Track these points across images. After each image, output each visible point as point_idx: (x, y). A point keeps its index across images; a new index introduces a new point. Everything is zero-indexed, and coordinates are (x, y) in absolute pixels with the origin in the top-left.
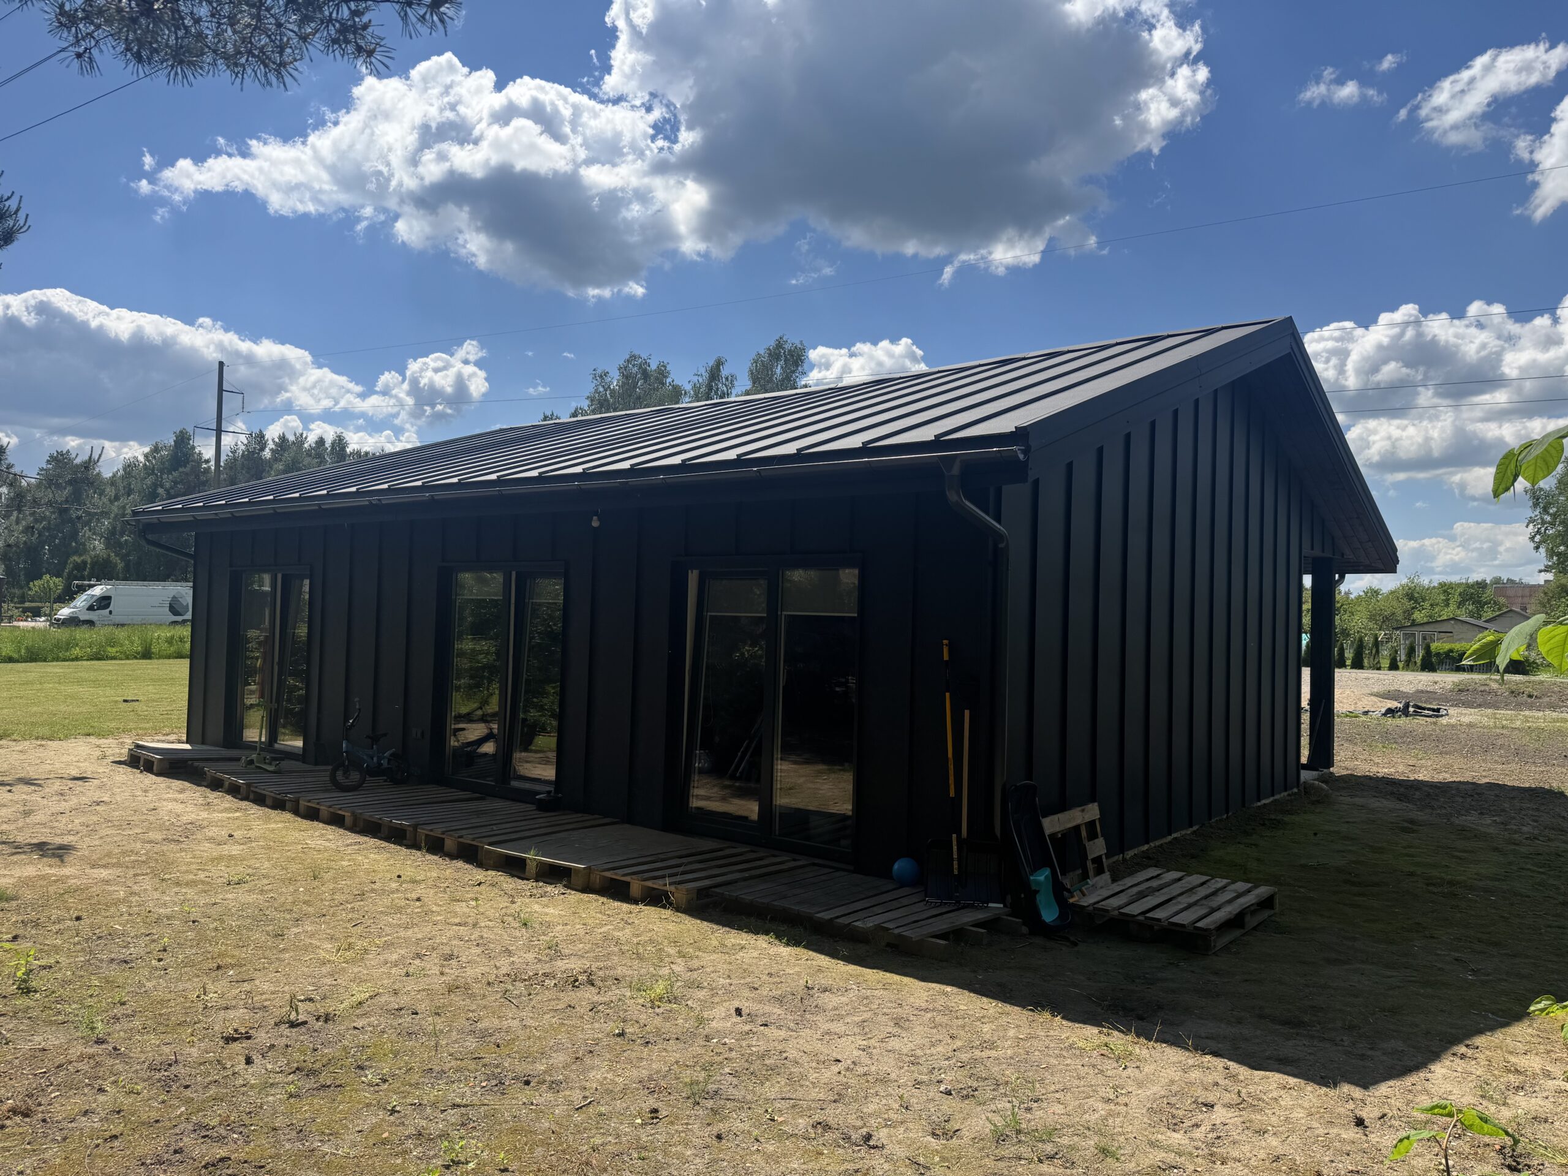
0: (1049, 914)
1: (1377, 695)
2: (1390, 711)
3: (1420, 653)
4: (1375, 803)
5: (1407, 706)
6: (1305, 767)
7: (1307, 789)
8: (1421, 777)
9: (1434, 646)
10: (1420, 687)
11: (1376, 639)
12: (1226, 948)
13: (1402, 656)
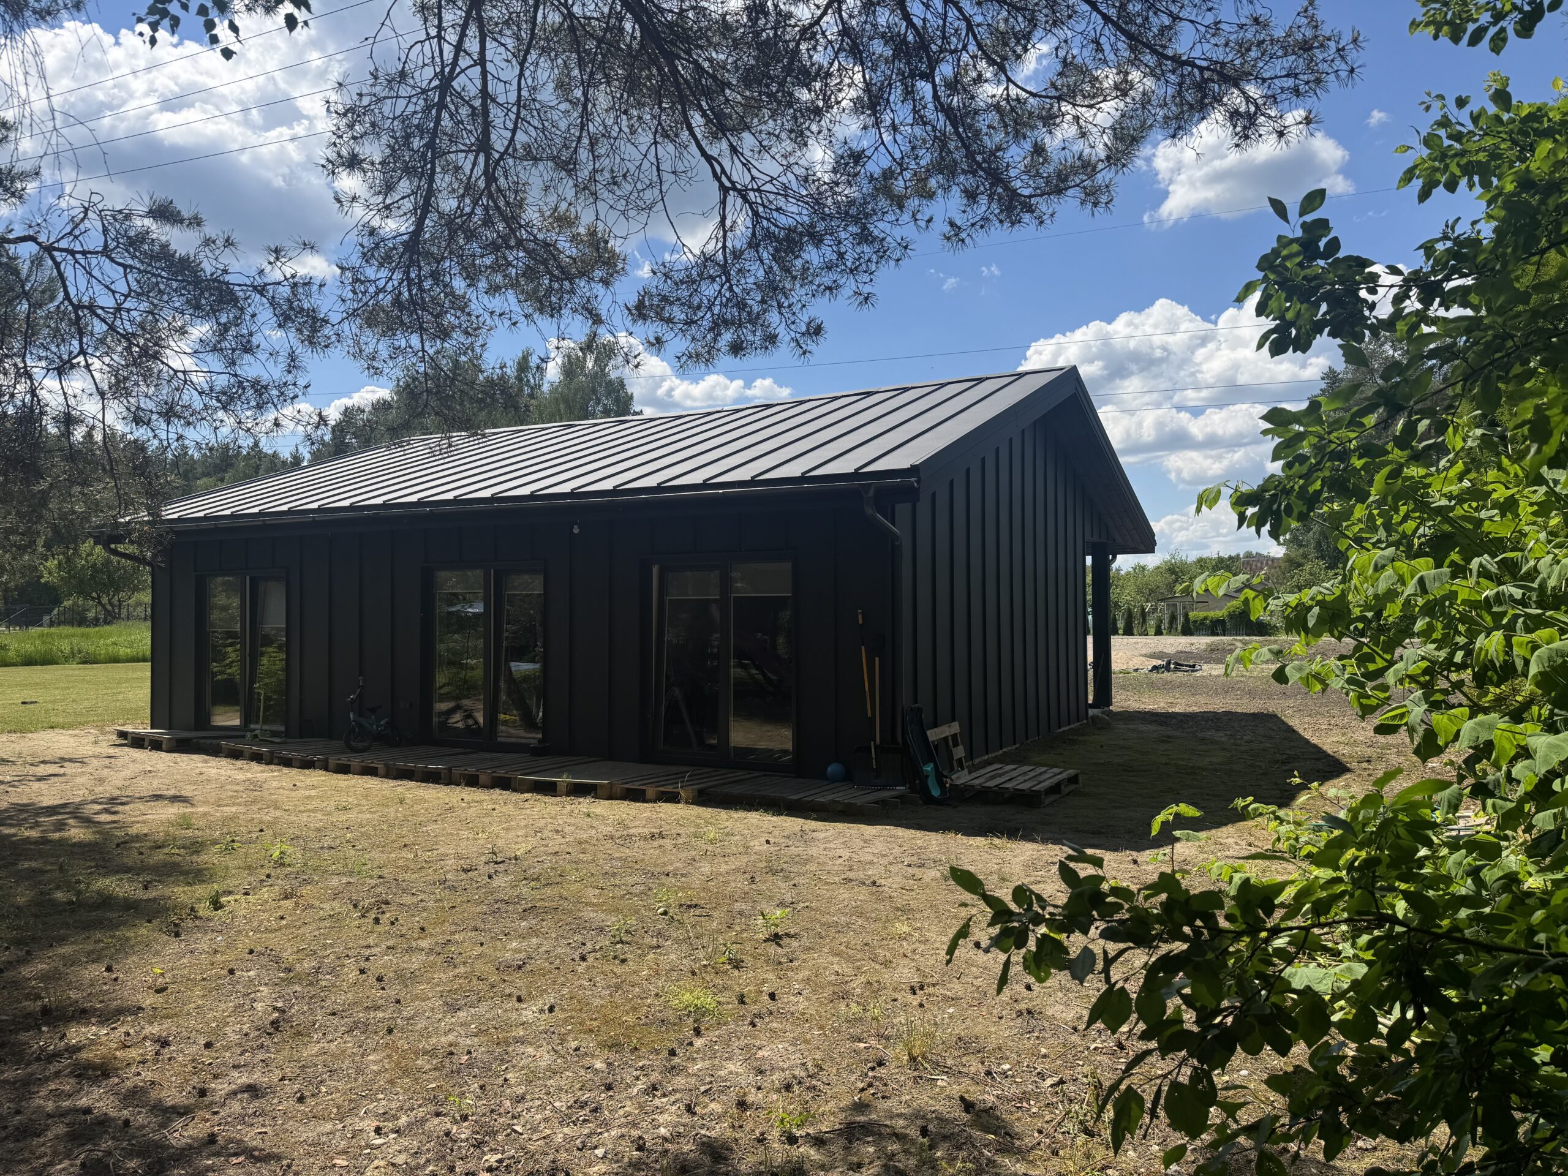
0: (936, 792)
1: (1145, 656)
2: (1155, 668)
3: (1180, 620)
4: (1142, 728)
5: (1169, 663)
6: (1092, 706)
7: (1094, 719)
8: (1176, 710)
9: (1191, 615)
10: (1180, 648)
11: (1143, 610)
12: (1051, 804)
13: (1165, 625)
